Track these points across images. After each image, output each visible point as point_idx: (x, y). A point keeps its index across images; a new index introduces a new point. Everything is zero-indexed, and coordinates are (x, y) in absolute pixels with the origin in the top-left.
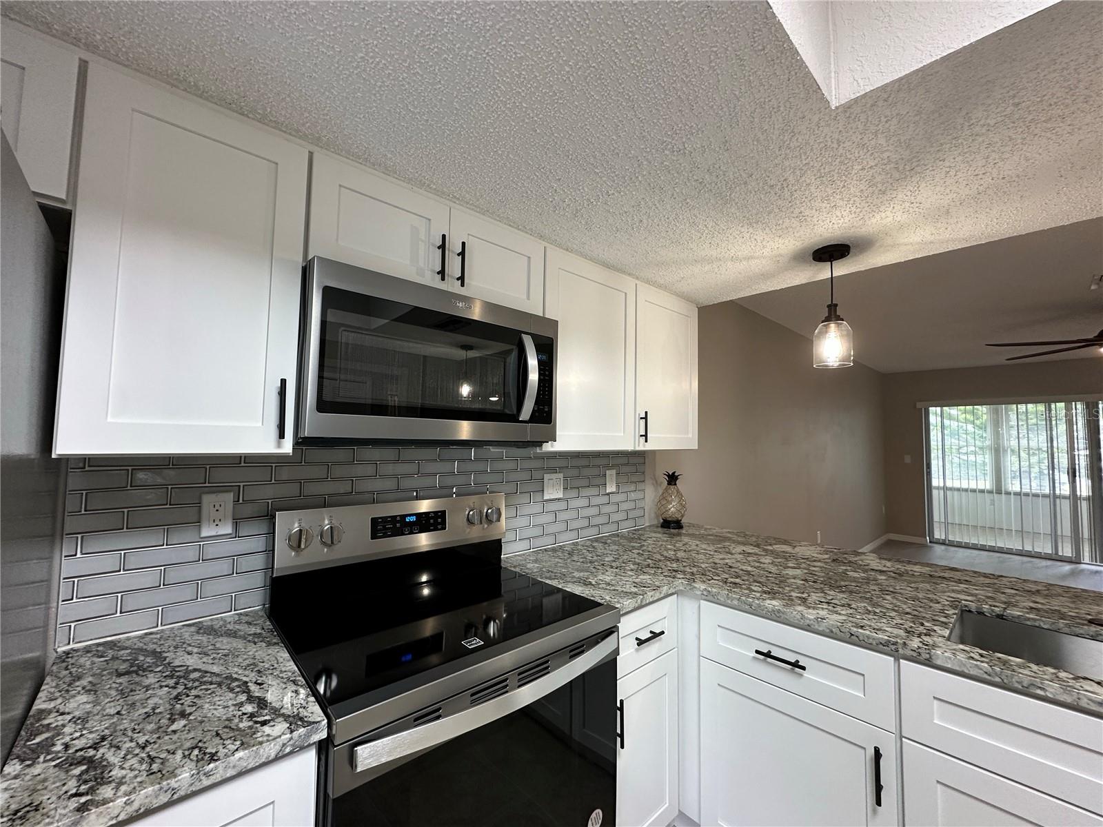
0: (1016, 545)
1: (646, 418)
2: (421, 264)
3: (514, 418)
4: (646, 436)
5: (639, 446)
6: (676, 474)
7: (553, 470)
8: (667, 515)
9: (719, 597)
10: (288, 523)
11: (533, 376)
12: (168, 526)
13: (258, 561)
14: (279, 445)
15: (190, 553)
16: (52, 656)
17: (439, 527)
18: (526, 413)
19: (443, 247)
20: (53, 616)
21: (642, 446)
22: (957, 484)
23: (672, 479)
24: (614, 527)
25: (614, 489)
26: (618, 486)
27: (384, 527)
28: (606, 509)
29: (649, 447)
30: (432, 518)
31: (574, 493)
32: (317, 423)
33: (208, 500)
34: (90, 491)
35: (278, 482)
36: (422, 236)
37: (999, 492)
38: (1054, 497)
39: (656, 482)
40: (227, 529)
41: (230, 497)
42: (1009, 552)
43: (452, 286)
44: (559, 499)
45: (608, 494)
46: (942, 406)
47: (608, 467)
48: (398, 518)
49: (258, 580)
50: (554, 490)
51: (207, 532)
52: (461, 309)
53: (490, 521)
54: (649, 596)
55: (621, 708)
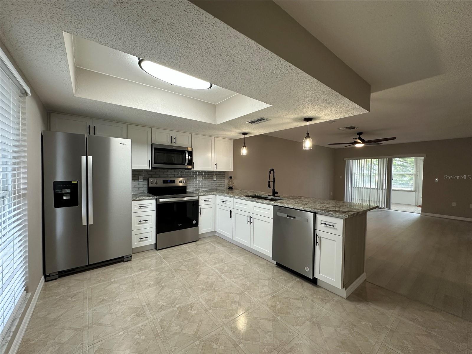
1: (216, 164)
2: (168, 141)
3: (184, 165)
4: (216, 168)
7: (199, 175)
8: (230, 186)
10: (150, 180)
11: (187, 157)
12: (135, 180)
13: (146, 186)
14: (149, 168)
15: (137, 184)
17: (174, 183)
18: (186, 163)
19: (172, 138)
21: (216, 170)
23: (231, 178)
24: (216, 188)
26: (216, 179)
27: (165, 182)
28: (213, 184)
30: (173, 181)
31: (205, 180)
32: (154, 166)
33: (139, 176)
35: (149, 175)
36: (168, 136)
39: (228, 178)
40: (142, 181)
41: (142, 176)
43: (173, 144)
44: (201, 181)
45: (214, 181)
47: (214, 175)
48: (167, 181)
49: (146, 189)
50: (200, 179)
51: (140, 181)
52: (174, 148)
53: (184, 183)
54: (207, 194)
55: (200, 209)
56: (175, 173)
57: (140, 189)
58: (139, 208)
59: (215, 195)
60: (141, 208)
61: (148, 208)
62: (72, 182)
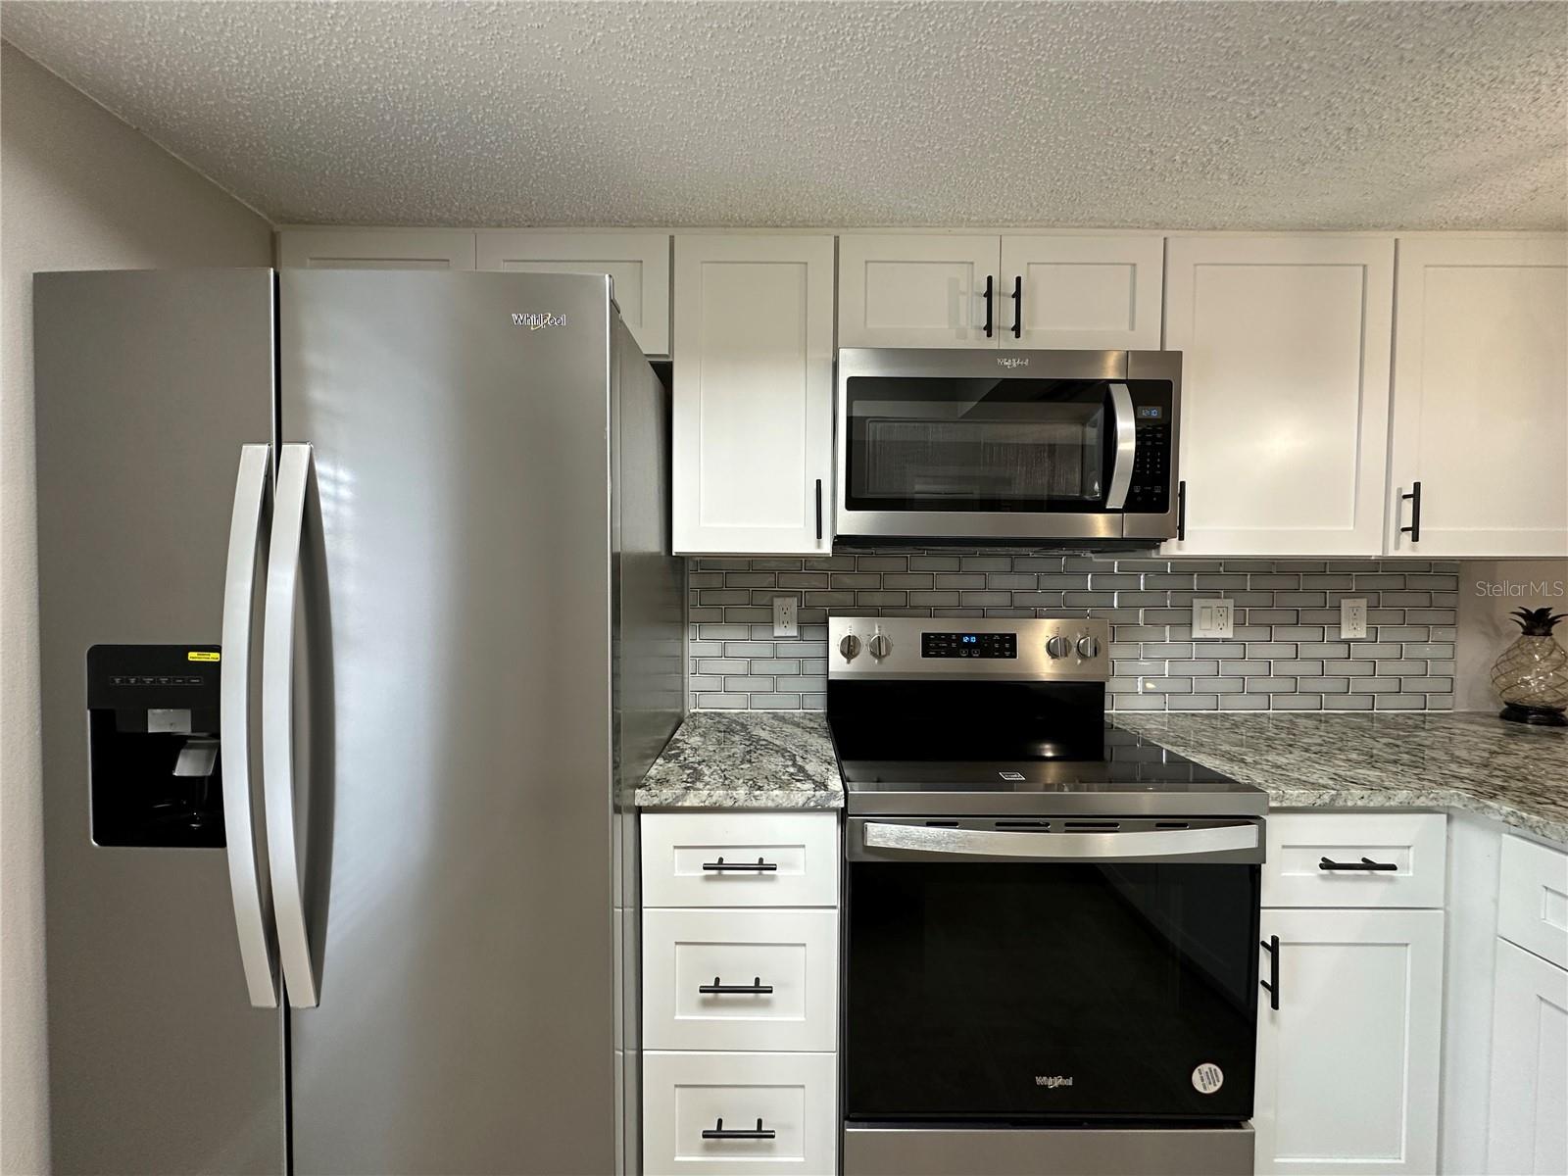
1: (1416, 496)
2: (963, 322)
3: (1099, 506)
4: (1416, 528)
5: (1397, 547)
6: (1553, 614)
7: (1214, 594)
8: (1515, 695)
9: (1547, 833)
10: (840, 631)
11: (1127, 445)
12: (751, 624)
13: (818, 666)
14: (819, 546)
15: (765, 650)
16: (688, 714)
17: (1007, 653)
18: (1116, 499)
19: (989, 295)
20: (686, 684)
21: (1406, 549)
23: (1539, 622)
24: (1361, 702)
25: (1362, 634)
26: (1373, 628)
27: (937, 644)
28: (1341, 668)
29: (1427, 549)
30: (997, 641)
31: (1259, 633)
32: (851, 521)
33: (778, 602)
34: (703, 590)
35: (834, 590)
36: (963, 286)
39: (1496, 629)
40: (794, 633)
41: (794, 601)
43: (1004, 341)
44: (1225, 640)
45: (1347, 642)
47: (1345, 593)
48: (954, 637)
49: (820, 685)
50: (1213, 625)
51: (778, 632)
52: (1011, 368)
53: (1083, 656)
54: (1355, 796)
55: (1274, 947)
56: (1013, 582)
57: (783, 684)
58: (708, 878)
59: (1450, 819)
60: (719, 878)
61: (772, 878)
62: (193, 656)
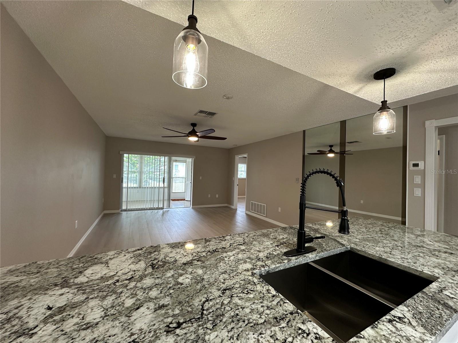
0: (148, 206)
22: (132, 186)
37: (140, 188)
38: (164, 188)
42: (147, 209)
46: (129, 154)
